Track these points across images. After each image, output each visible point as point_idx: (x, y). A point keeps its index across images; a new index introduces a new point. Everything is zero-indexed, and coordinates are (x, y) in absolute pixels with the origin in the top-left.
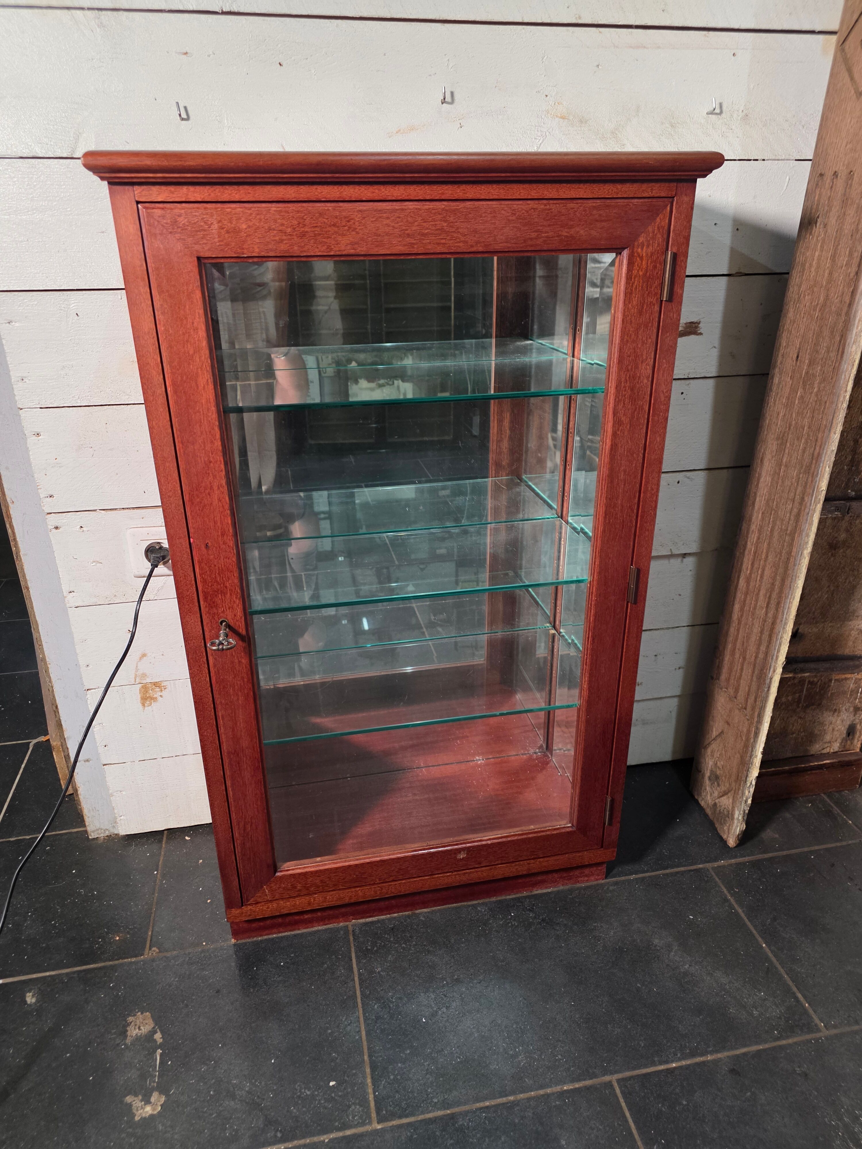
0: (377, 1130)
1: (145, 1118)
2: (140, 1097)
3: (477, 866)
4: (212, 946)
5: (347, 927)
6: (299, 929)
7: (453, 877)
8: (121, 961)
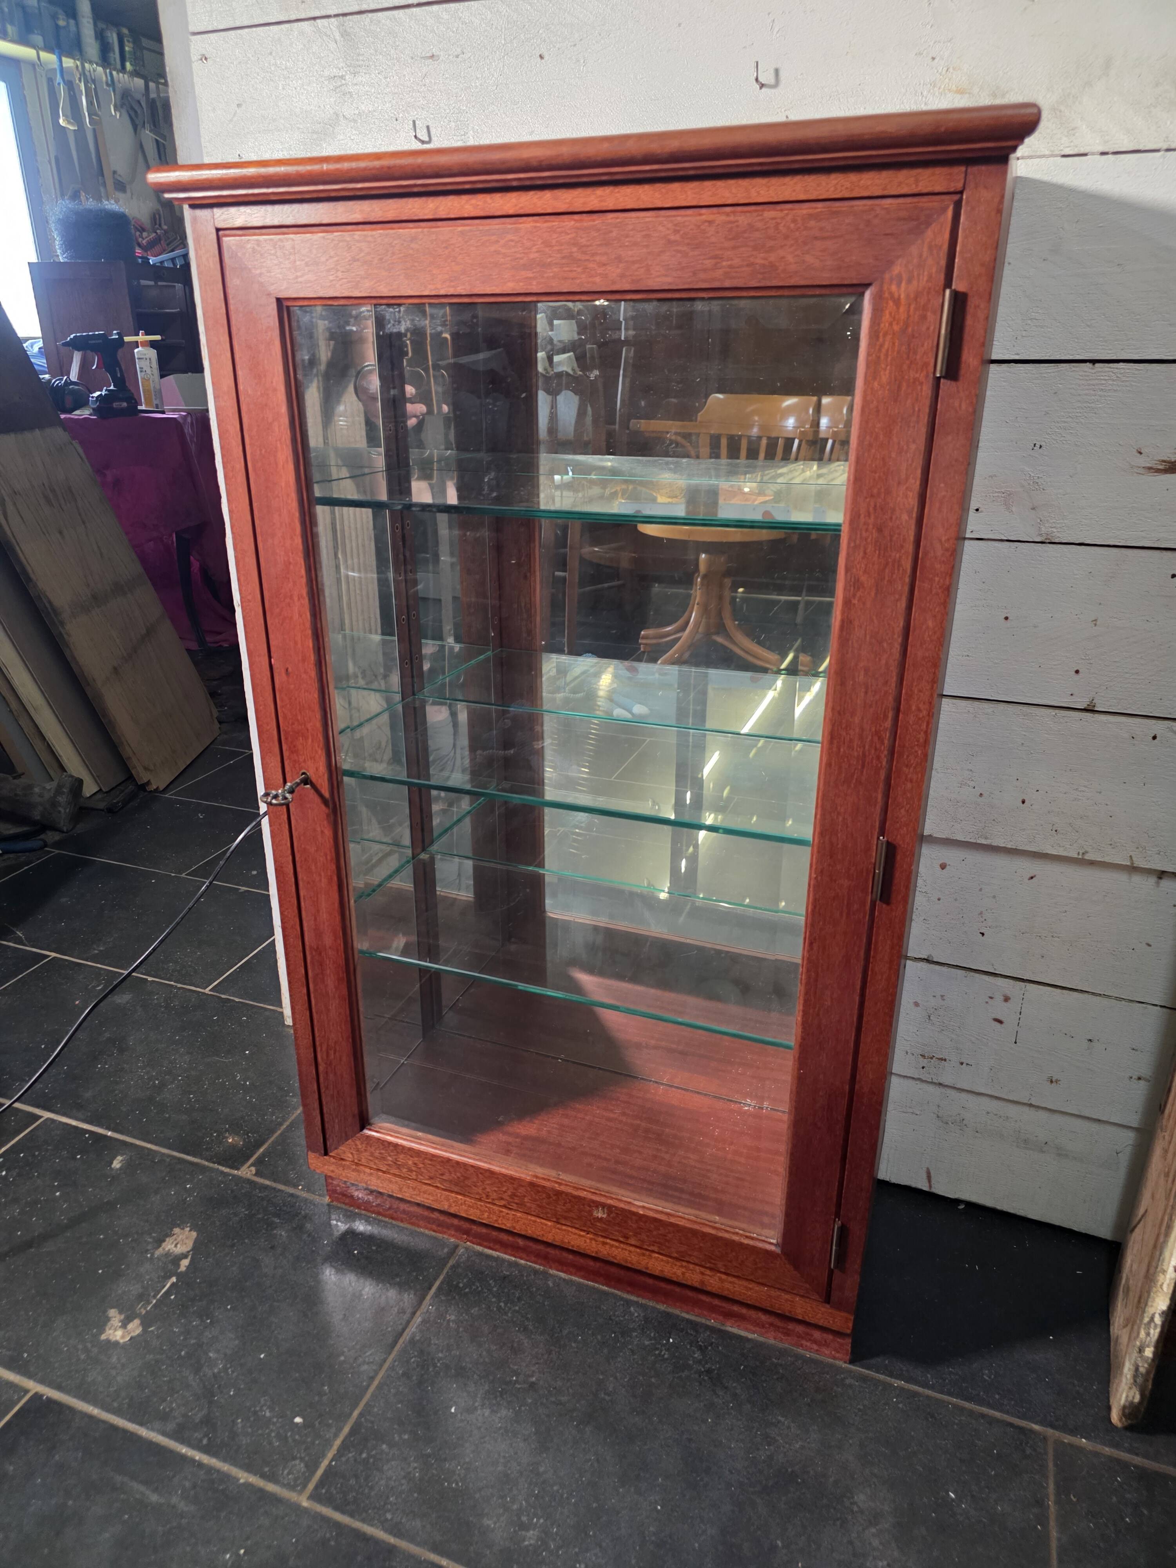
0: (300, 1506)
1: (110, 1340)
2: (122, 1317)
3: (621, 1239)
4: (304, 1194)
5: (456, 1247)
6: (402, 1221)
7: (588, 1241)
8: (216, 1166)
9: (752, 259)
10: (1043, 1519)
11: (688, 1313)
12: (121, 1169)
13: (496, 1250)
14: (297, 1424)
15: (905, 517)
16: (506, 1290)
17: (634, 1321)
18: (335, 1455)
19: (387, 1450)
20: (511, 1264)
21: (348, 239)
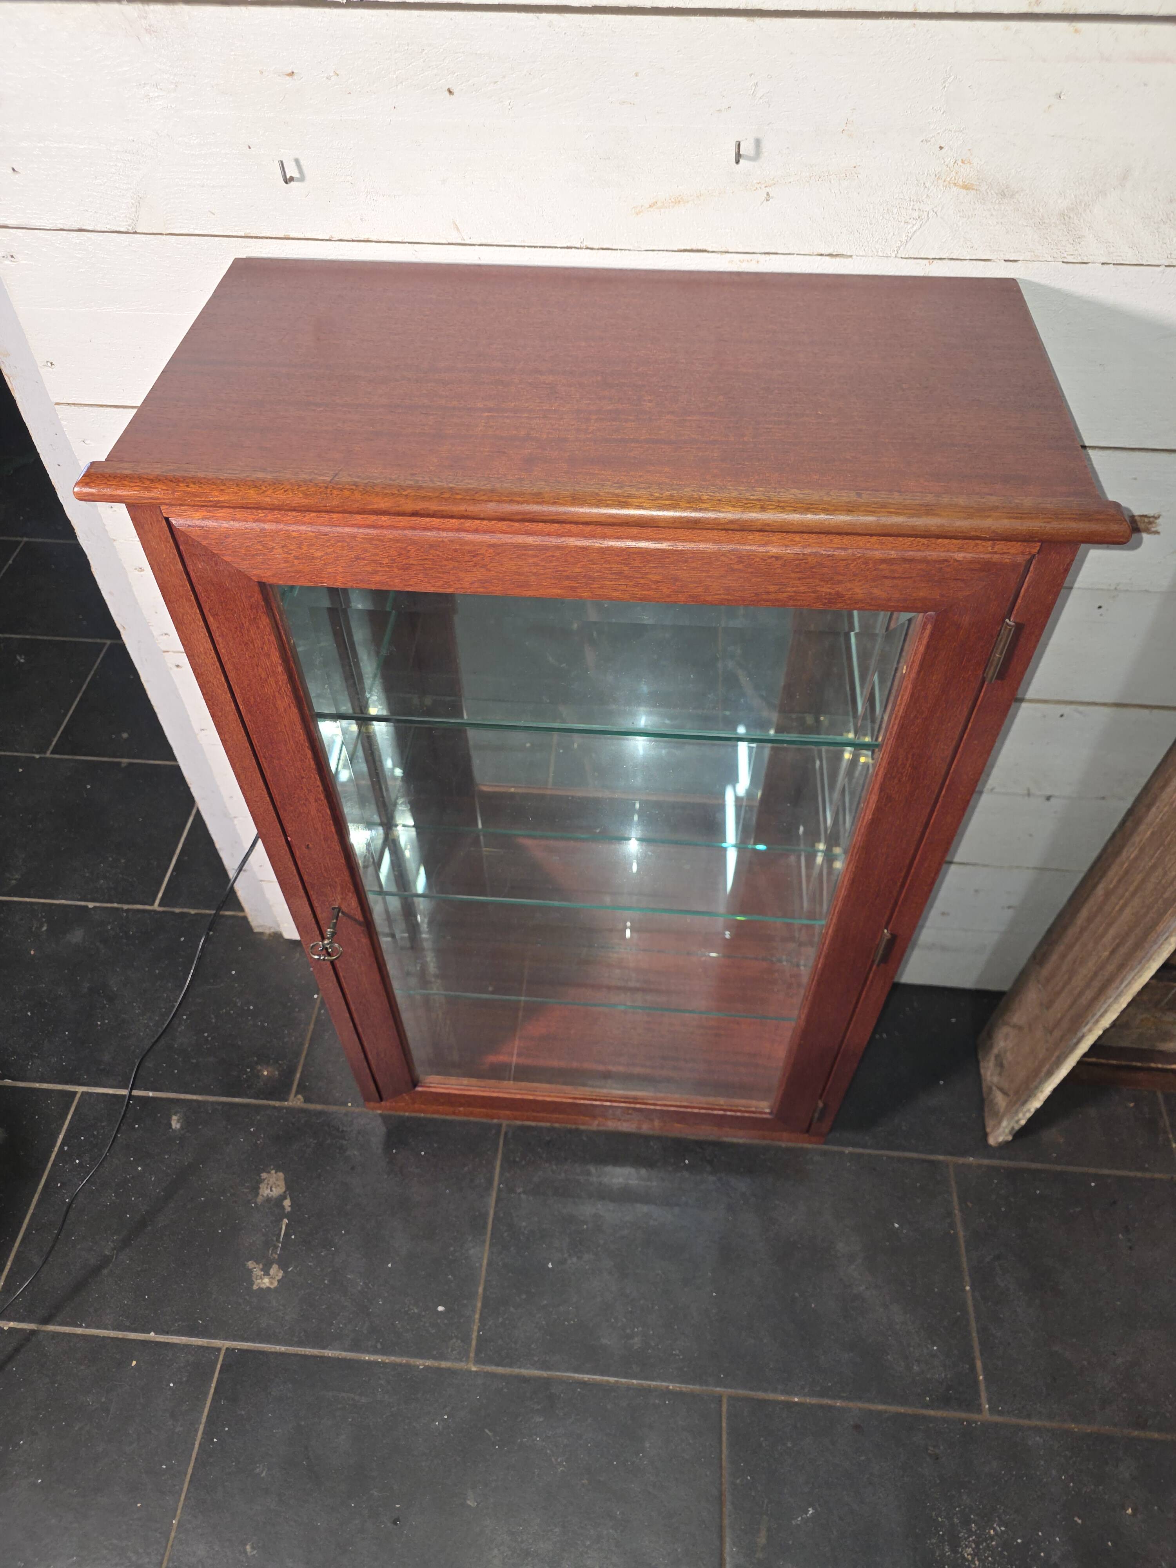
0: (471, 1372)
1: (262, 1288)
2: (261, 1266)
4: (356, 1111)
5: (501, 1126)
8: (265, 1102)
9: (818, 588)
10: (952, 1225)
12: (182, 1128)
14: (441, 1311)
17: (658, 1155)
19: (515, 1311)
20: (549, 1130)
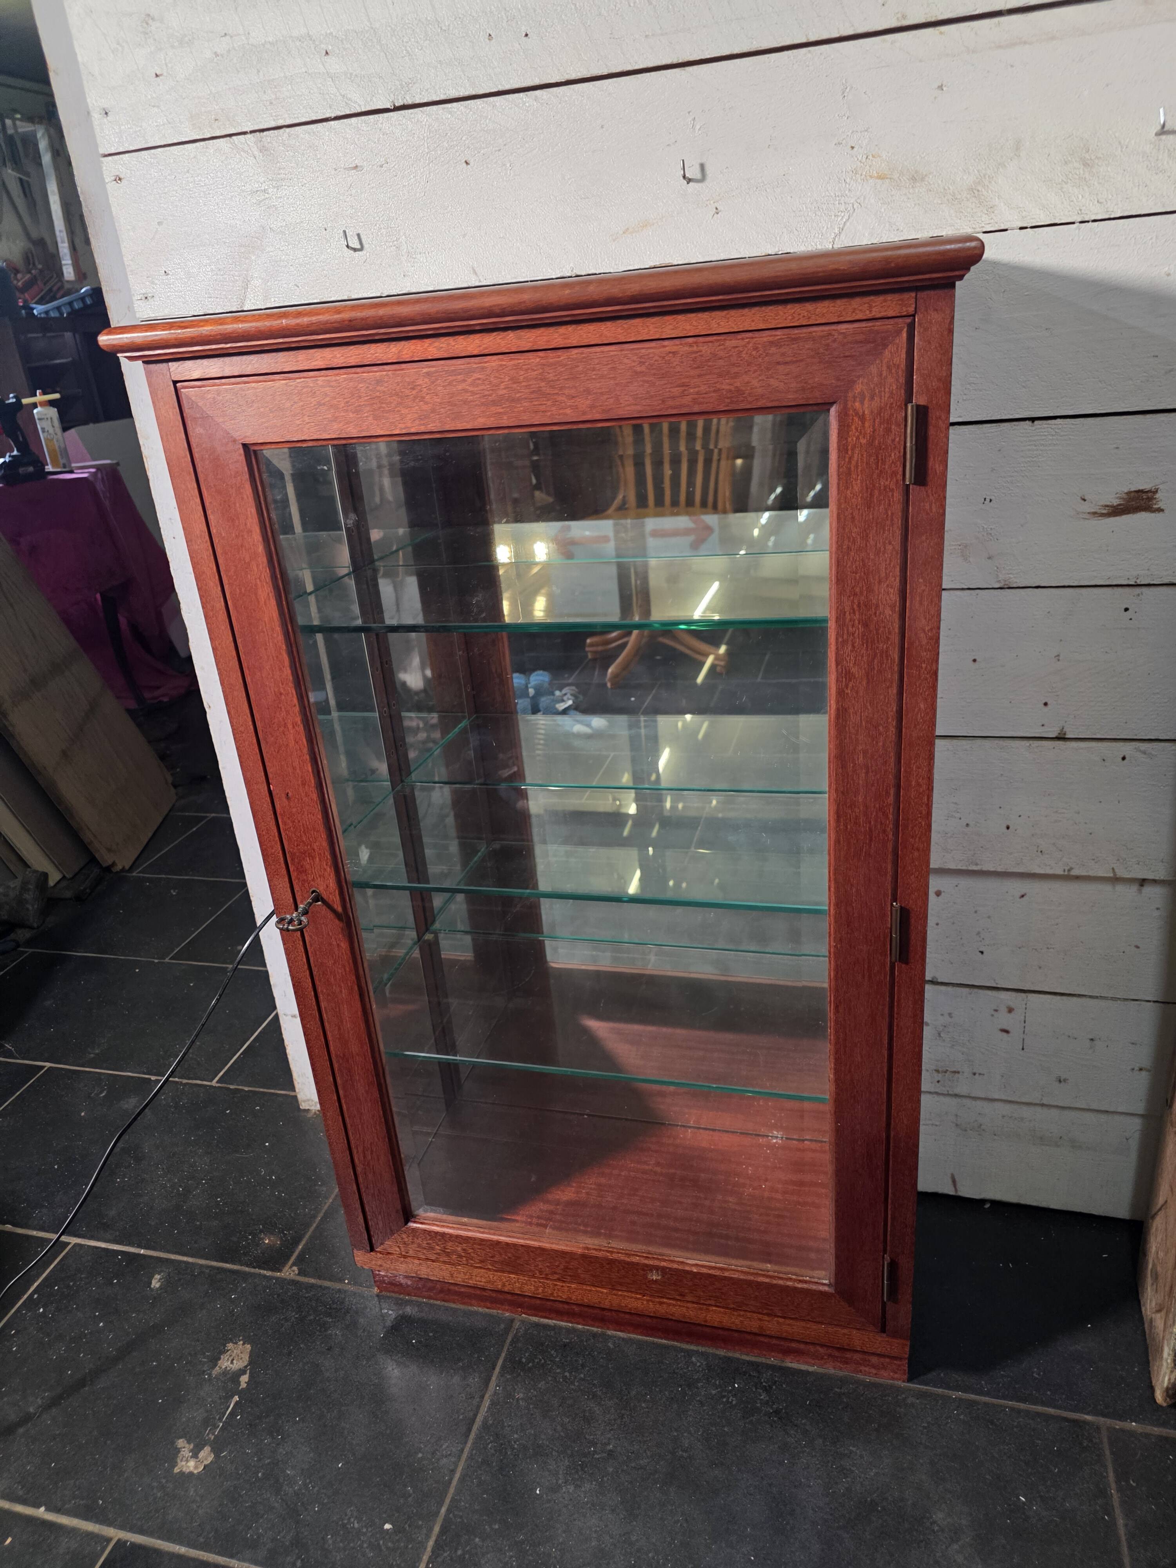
1: (184, 1473)
2: (192, 1446)
4: (351, 1288)
5: (512, 1321)
6: (454, 1303)
7: (645, 1302)
8: (257, 1271)
9: (718, 386)
10: (1108, 1509)
11: (747, 1355)
12: (161, 1288)
13: (551, 1319)
14: (388, 1530)
15: (888, 612)
16: (569, 1359)
17: (698, 1372)
18: (430, 1557)
19: (480, 1544)
20: (569, 1331)
21: (311, 385)
